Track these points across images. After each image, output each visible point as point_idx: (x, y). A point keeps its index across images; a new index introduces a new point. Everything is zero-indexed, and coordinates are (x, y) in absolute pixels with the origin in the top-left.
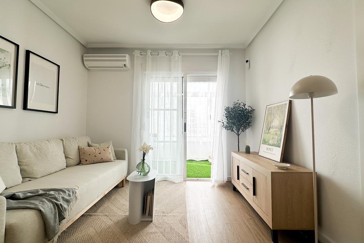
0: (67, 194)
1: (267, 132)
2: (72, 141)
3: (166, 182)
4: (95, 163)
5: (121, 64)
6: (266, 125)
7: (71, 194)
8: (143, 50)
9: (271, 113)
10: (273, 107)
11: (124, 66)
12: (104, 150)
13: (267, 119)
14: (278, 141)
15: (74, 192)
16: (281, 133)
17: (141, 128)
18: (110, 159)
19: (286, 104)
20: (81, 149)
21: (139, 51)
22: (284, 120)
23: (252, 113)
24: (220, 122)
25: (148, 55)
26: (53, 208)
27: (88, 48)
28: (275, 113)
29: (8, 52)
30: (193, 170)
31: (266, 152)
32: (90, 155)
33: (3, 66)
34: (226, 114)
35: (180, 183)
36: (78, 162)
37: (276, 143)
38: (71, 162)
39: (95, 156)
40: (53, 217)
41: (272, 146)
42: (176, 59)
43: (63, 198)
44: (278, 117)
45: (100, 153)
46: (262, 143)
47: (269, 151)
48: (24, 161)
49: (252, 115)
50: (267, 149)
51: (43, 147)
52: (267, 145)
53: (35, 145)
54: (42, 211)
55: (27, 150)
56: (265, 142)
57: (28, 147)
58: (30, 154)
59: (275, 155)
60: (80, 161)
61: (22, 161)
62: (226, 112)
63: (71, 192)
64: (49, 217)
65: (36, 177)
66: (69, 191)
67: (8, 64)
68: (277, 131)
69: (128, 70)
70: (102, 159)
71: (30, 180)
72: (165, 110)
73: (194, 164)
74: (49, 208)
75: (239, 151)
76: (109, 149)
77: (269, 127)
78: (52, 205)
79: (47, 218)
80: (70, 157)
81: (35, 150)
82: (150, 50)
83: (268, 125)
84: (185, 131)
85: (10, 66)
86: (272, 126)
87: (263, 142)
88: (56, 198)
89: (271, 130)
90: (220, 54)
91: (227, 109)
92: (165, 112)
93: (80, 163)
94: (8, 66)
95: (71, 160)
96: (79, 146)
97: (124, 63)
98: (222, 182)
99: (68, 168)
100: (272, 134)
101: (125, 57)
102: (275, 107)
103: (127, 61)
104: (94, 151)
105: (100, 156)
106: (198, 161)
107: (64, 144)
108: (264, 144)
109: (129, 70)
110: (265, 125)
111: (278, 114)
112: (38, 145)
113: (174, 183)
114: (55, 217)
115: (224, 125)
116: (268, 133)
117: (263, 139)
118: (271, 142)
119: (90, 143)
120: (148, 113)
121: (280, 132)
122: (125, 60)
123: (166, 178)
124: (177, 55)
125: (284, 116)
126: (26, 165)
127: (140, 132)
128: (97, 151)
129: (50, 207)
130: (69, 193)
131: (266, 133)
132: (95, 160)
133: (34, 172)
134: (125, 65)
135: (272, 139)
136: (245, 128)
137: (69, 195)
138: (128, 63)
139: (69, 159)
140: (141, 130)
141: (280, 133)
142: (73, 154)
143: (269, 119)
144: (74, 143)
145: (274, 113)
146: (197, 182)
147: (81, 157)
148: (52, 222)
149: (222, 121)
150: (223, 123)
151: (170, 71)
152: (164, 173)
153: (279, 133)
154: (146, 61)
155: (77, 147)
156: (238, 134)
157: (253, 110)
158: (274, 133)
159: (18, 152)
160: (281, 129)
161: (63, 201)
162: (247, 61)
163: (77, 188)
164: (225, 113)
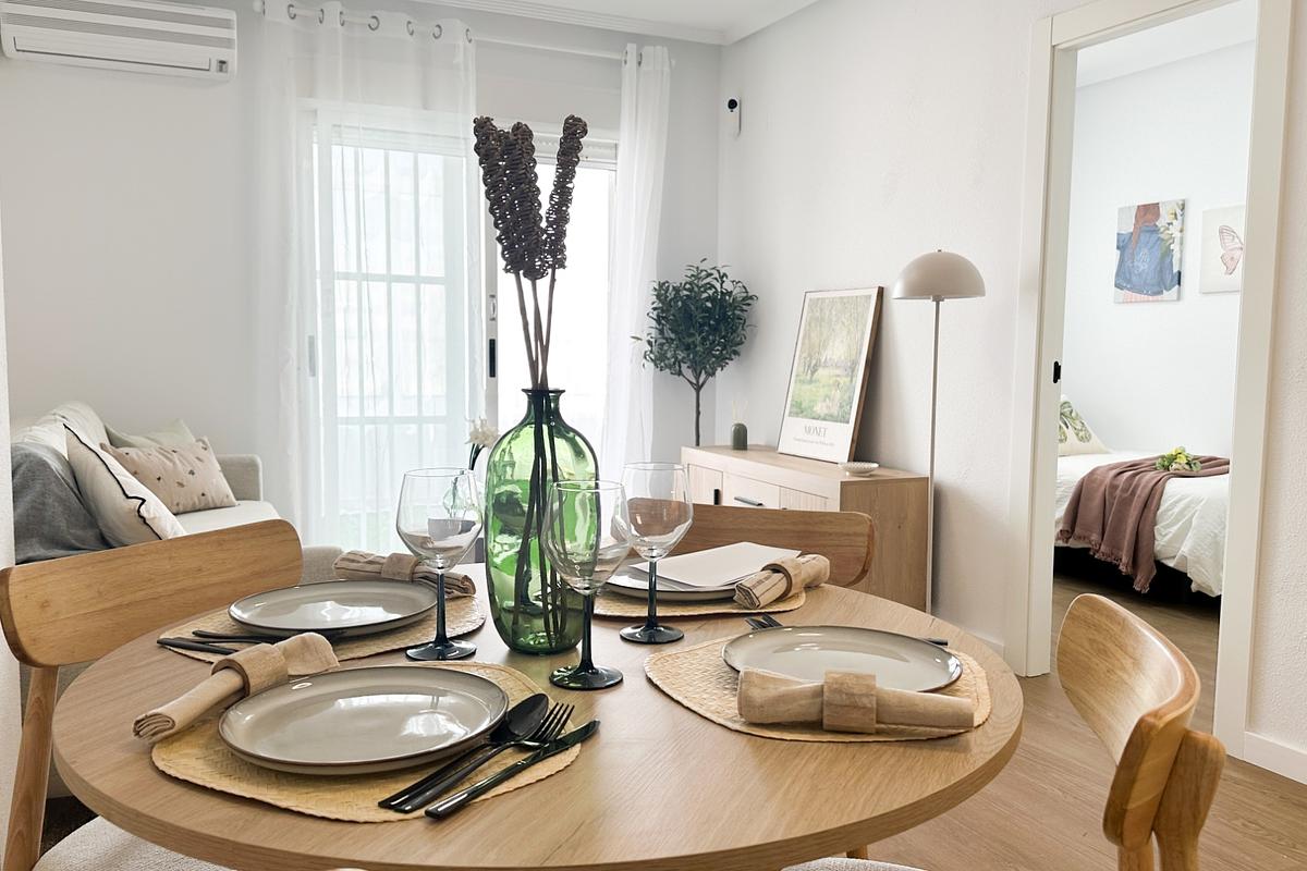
1: (808, 377)
6: (804, 355)
9: (823, 319)
10: (827, 301)
11: (215, 68)
12: (199, 459)
13: (807, 335)
14: (841, 407)
16: (851, 380)
18: (227, 497)
19: (870, 296)
22: (862, 345)
23: (745, 308)
24: (639, 339)
25: (327, 22)
28: (834, 319)
31: (805, 441)
32: (159, 479)
34: (657, 309)
37: (835, 411)
41: (824, 419)
44: (845, 333)
45: (192, 473)
46: (790, 413)
47: (814, 437)
49: (745, 315)
50: (808, 430)
52: (806, 417)
56: (799, 410)
59: (832, 444)
62: (657, 303)
68: (838, 376)
70: (203, 495)
72: (391, 279)
75: (698, 444)
77: (814, 362)
83: (810, 356)
84: (492, 372)
86: (823, 360)
87: (795, 410)
89: (821, 372)
90: (632, 59)
91: (661, 291)
92: (393, 288)
97: (218, 53)
100: (824, 386)
102: (833, 301)
104: (169, 462)
105: (195, 485)
108: (797, 414)
110: (800, 356)
111: (843, 323)
115: (651, 352)
116: (811, 382)
117: (792, 400)
118: (820, 408)
121: (849, 379)
122: (227, 43)
124: (461, 42)
125: (863, 334)
131: (802, 382)
132: (183, 499)
134: (223, 62)
135: (825, 401)
136: (722, 361)
141: (848, 384)
143: (813, 335)
145: (831, 320)
149: (648, 338)
150: (650, 343)
151: (425, 108)
153: (844, 380)
156: (698, 382)
157: (751, 298)
158: (831, 382)
160: (853, 371)
162: (732, 104)
164: (654, 306)
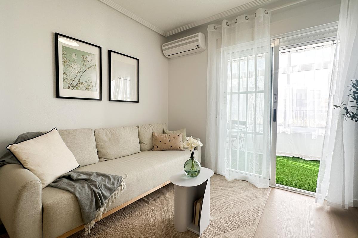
0: (111, 182)
2: (147, 128)
3: (245, 184)
4: (165, 150)
5: (193, 46)
7: (116, 183)
8: (217, 22)
11: (197, 47)
12: (174, 138)
15: (119, 181)
17: (216, 116)
18: (180, 147)
20: (154, 136)
21: (213, 25)
24: (338, 107)
25: (223, 26)
26: (90, 195)
27: (167, 37)
29: (94, 54)
30: (293, 174)
32: (160, 142)
33: (91, 67)
34: (354, 93)
35: (264, 189)
36: (152, 147)
38: (145, 147)
39: (165, 144)
40: (89, 203)
42: (261, 20)
43: (105, 186)
45: (170, 141)
48: (100, 144)
51: (117, 133)
53: (110, 131)
54: (77, 197)
55: (103, 135)
57: (104, 133)
58: (106, 139)
60: (153, 147)
61: (99, 144)
62: (355, 90)
63: (116, 181)
64: (84, 203)
65: (110, 158)
66: (114, 179)
67: (94, 64)
69: (202, 51)
70: (171, 146)
71: (105, 160)
73: (299, 164)
74: (85, 194)
76: (179, 137)
78: (90, 192)
79: (82, 204)
80: (143, 142)
81: (110, 135)
82: (225, 20)
84: (275, 120)
85: (96, 66)
88: (96, 185)
92: (248, 96)
93: (152, 149)
94: (94, 67)
95: (145, 145)
96: (153, 133)
97: (196, 43)
98: (340, 208)
99: (142, 152)
101: (197, 36)
103: (199, 40)
104: (165, 138)
105: (170, 144)
106: (307, 161)
107: (139, 130)
109: (204, 50)
112: (114, 131)
113: (255, 187)
114: (91, 204)
115: (347, 113)
119: (165, 130)
120: (225, 97)
122: (197, 40)
123: (246, 177)
124: (262, 15)
126: (102, 148)
127: (216, 121)
128: (167, 138)
129: (88, 193)
130: (114, 181)
132: (165, 147)
133: (108, 154)
134: (198, 45)
137: (113, 184)
138: (201, 43)
139: (143, 144)
140: (216, 117)
142: (147, 140)
144: (148, 129)
146: (292, 193)
147: (154, 143)
148: (87, 209)
149: (344, 106)
150: (346, 109)
151: (252, 40)
152: (246, 170)
154: (221, 36)
155: (152, 133)
159: (96, 136)
161: (105, 189)
163: (124, 176)
164: (352, 91)
